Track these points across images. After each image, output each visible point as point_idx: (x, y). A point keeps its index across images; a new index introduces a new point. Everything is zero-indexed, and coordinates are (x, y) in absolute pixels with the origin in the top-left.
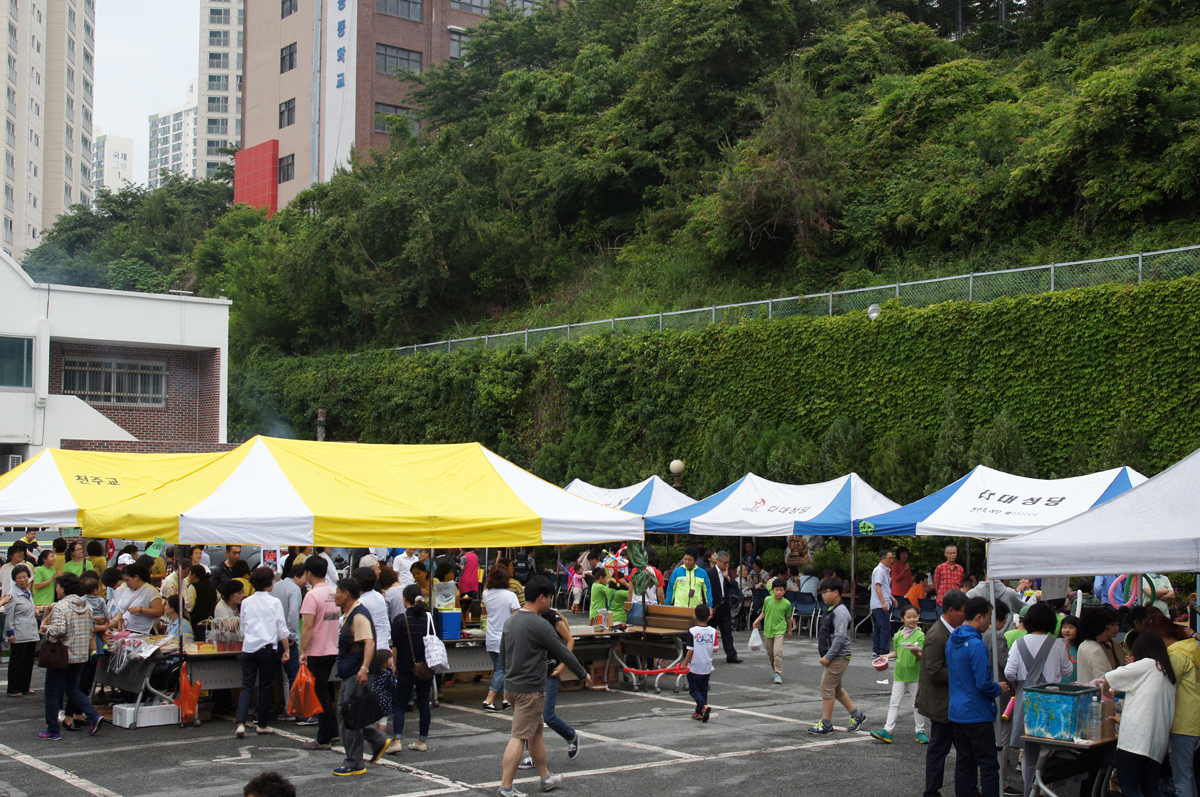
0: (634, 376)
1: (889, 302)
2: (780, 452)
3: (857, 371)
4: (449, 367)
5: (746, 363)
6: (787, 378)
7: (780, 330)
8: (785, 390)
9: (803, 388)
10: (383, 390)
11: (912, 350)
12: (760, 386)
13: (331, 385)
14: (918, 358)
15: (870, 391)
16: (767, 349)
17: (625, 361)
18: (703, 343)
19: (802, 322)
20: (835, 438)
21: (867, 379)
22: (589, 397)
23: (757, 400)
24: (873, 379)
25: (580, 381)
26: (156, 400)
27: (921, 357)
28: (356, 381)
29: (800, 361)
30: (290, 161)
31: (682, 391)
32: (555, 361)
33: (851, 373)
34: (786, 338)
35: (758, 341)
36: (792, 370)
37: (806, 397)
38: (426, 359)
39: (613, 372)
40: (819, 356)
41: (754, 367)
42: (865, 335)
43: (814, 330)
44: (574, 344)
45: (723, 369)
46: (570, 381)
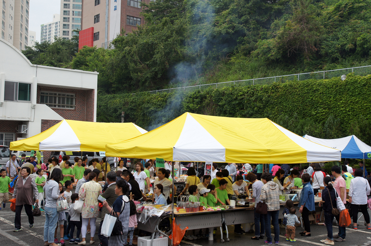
0: (245, 100)
1: (349, 74)
2: (309, 127)
3: (337, 99)
4: (171, 97)
5: (290, 96)
6: (307, 101)
7: (304, 84)
8: (306, 106)
9: (314, 105)
10: (146, 106)
11: (361, 91)
12: (296, 104)
13: (126, 103)
14: (364, 94)
15: (343, 106)
16: (299, 91)
17: (241, 95)
18: (272, 89)
19: (313, 81)
20: (330, 123)
21: (341, 102)
22: (227, 108)
23: (294, 109)
24: (344, 102)
25: (224, 102)
26: (71, 107)
27: (365, 94)
28: (135, 102)
29: (313, 95)
30: (98, 34)
31: (264, 106)
32: (213, 95)
33: (334, 100)
34: (307, 87)
35: (295, 88)
36: (309, 98)
37: (315, 108)
38: (162, 95)
39: (236, 99)
40: (321, 93)
41: (293, 97)
42: (340, 86)
43: (318, 84)
44: (220, 90)
45: (280, 98)
46: (219, 102)
